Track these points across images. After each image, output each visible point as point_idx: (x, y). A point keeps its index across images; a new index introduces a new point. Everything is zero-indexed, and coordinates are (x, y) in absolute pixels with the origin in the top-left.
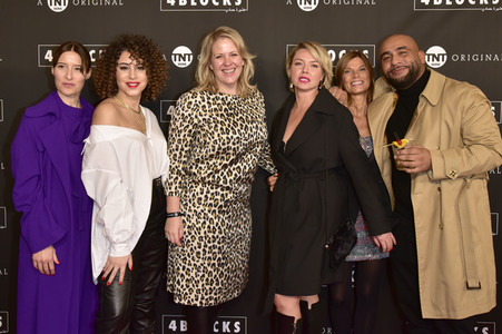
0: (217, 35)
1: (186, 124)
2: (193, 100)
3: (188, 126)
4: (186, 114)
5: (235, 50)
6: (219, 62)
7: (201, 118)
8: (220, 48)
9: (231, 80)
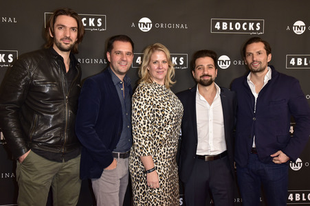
0: (154, 48)
1: (148, 106)
2: (149, 90)
3: (150, 107)
4: (148, 100)
5: (164, 59)
6: (155, 66)
7: (157, 100)
8: (156, 57)
9: (161, 77)
